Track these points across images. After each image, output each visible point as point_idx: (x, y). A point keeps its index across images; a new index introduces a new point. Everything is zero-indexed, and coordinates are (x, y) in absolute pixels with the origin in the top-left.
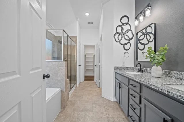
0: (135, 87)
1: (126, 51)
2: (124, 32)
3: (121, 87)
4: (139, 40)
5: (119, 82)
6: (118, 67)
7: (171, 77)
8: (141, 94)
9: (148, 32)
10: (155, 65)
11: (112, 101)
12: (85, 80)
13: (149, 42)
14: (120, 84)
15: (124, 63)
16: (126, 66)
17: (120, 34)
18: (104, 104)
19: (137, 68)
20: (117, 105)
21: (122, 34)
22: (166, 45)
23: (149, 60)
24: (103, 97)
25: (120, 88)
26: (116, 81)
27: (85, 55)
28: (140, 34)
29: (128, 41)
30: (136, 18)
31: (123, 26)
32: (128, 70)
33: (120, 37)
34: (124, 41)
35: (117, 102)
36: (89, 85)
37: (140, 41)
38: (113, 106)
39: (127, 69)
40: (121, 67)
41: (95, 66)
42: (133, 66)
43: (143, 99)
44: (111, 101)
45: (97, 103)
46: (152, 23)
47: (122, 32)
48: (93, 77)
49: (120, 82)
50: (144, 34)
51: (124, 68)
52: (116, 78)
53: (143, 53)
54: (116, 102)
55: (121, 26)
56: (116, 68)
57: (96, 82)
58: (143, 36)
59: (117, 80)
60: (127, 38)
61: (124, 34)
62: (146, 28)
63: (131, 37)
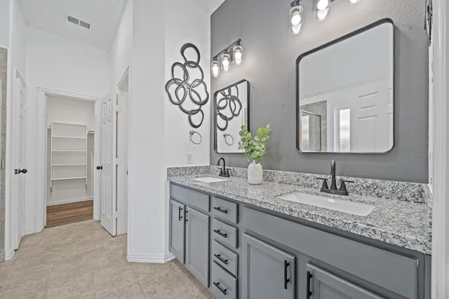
0: (226, 212)
1: (194, 130)
2: (190, 82)
3: (188, 218)
4: (219, 108)
5: (182, 206)
6: (178, 168)
7: (272, 181)
8: (239, 225)
9: (232, 94)
10: (254, 161)
11: (163, 262)
12: (50, 224)
13: (234, 115)
14: (186, 212)
15: (189, 157)
16: (194, 166)
17: (180, 85)
18: (138, 283)
19: (217, 169)
20: (177, 268)
21: (185, 86)
22: (268, 126)
23: (243, 151)
24: (132, 263)
25: (185, 221)
26: (171, 206)
27: (49, 130)
28: (220, 96)
29: (197, 107)
30: (215, 58)
31: (187, 68)
32: (198, 175)
33: (181, 92)
34: (189, 105)
35: (176, 261)
36: (69, 239)
37: (221, 111)
38: (167, 275)
39: (196, 170)
40: (185, 169)
41: (98, 168)
42: (209, 165)
43: (243, 235)
44: (160, 264)
45: (114, 290)
46: (244, 80)
47: (185, 81)
48: (90, 204)
49: (185, 206)
50: (226, 97)
51: (190, 169)
52: (171, 198)
53: (224, 136)
54: (172, 260)
55: (184, 66)
56: (171, 172)
57: (100, 221)
58: (225, 101)
59: (175, 203)
60: (197, 99)
61: (191, 88)
62: (229, 88)
63: (204, 98)
